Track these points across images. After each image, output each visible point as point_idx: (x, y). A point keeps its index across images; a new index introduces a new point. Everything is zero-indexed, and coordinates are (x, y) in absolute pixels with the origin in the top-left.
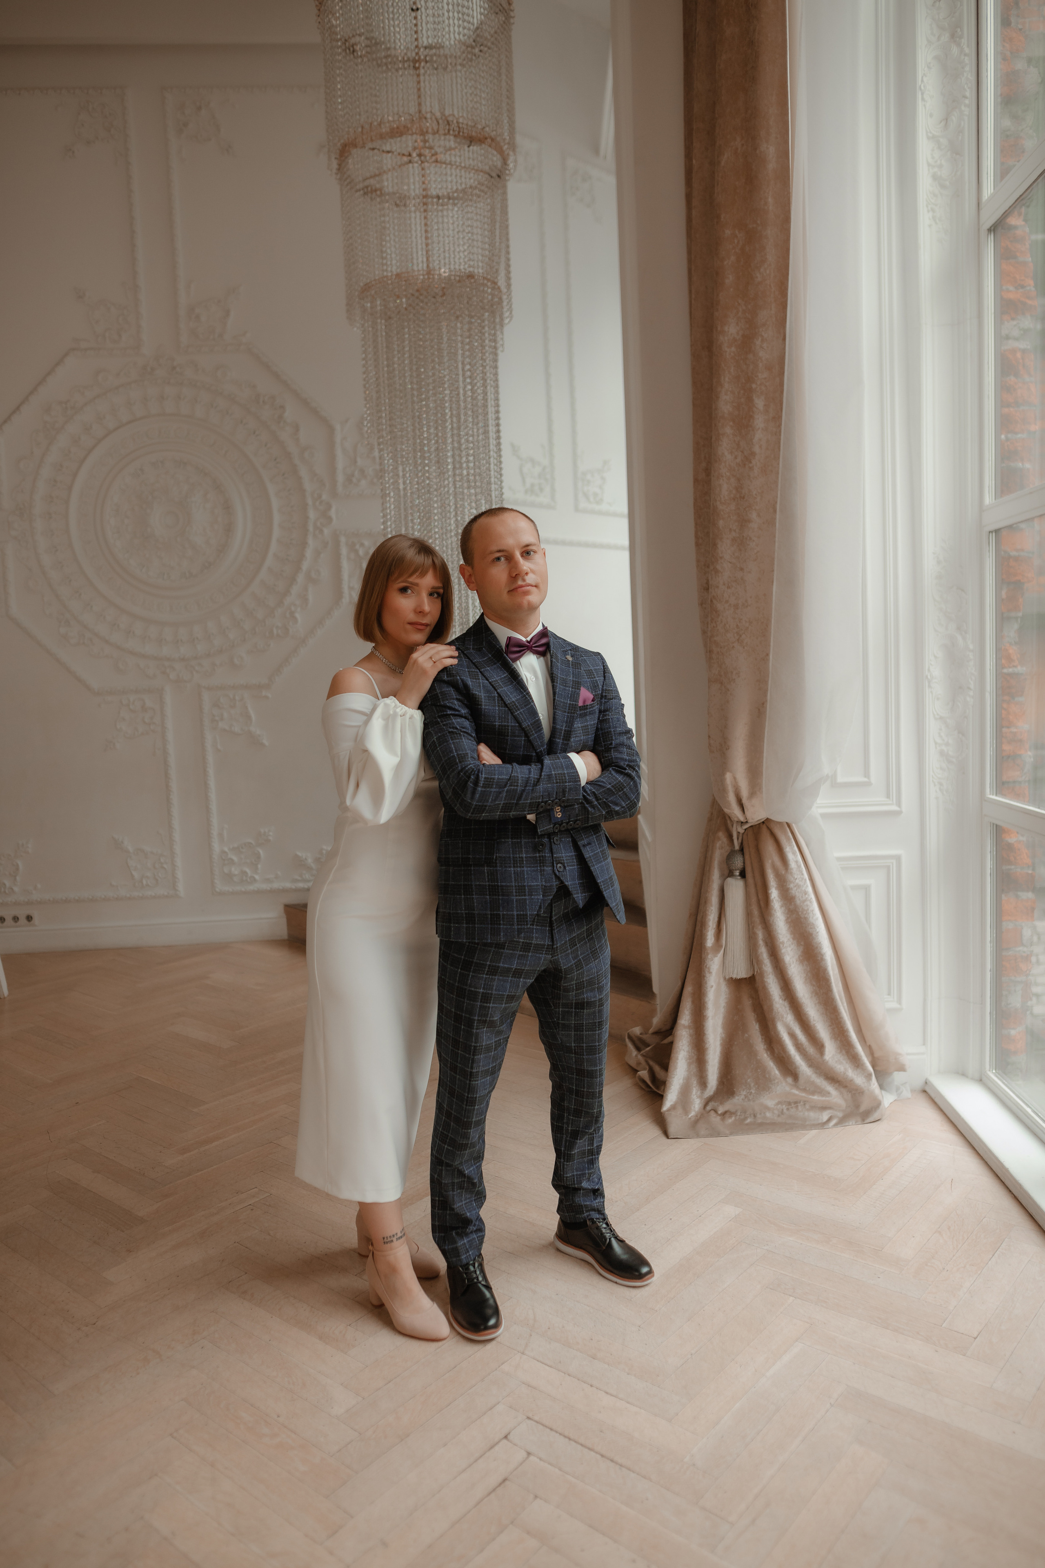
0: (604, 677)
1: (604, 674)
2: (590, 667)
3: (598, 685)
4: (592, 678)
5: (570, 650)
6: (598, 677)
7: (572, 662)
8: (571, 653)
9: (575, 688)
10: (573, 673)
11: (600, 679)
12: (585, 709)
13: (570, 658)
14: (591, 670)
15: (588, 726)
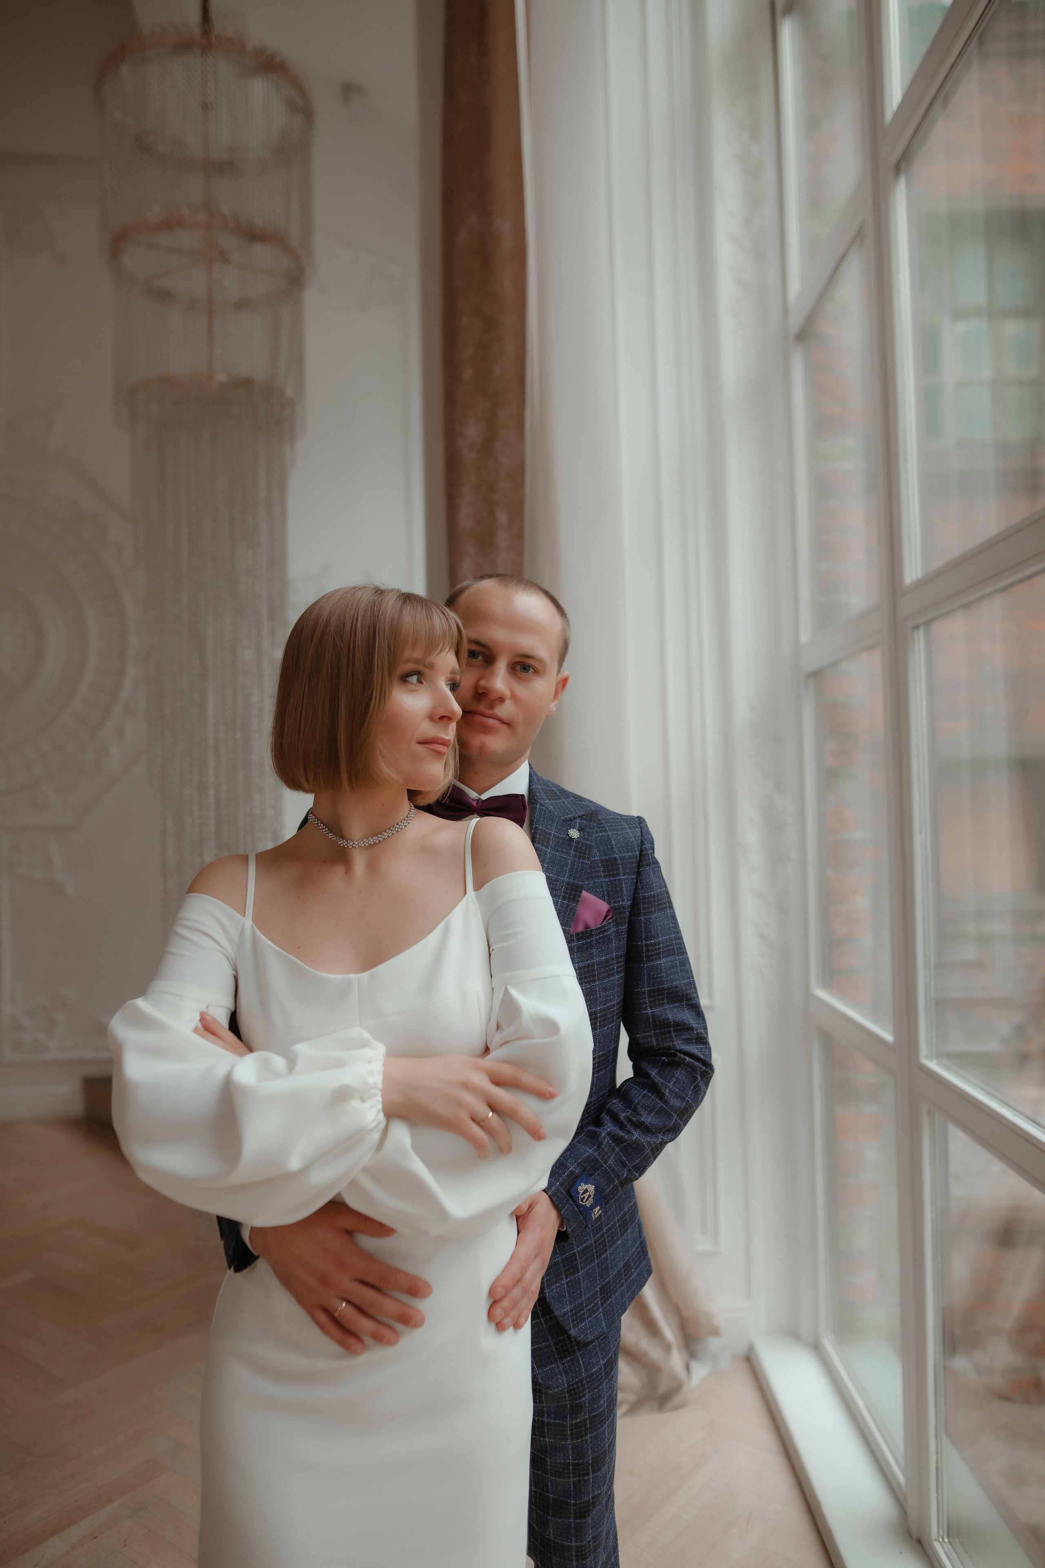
0: (639, 873)
1: (639, 867)
2: (613, 853)
3: (621, 890)
4: (614, 875)
5: (581, 817)
6: (624, 874)
7: (577, 842)
8: (580, 824)
9: (569, 900)
10: (572, 868)
11: (626, 879)
12: (587, 937)
13: (574, 833)
14: (615, 859)
15: (593, 965)
